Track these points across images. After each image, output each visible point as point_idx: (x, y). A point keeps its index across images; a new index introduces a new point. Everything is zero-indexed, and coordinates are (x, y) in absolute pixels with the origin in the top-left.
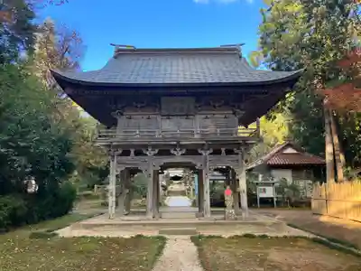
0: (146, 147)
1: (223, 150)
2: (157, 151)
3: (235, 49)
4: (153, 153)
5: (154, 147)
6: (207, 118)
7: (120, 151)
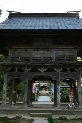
0: (24, 66)
1: (68, 69)
2: (30, 69)
3: (76, 14)
4: (28, 70)
5: (28, 67)
6: (59, 51)
7: (10, 69)
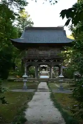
1: (56, 60)
2: (38, 60)
3: (62, 28)
7: (27, 60)
